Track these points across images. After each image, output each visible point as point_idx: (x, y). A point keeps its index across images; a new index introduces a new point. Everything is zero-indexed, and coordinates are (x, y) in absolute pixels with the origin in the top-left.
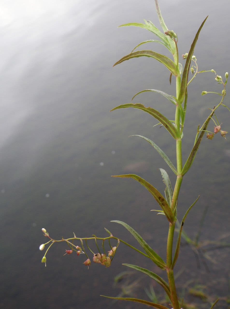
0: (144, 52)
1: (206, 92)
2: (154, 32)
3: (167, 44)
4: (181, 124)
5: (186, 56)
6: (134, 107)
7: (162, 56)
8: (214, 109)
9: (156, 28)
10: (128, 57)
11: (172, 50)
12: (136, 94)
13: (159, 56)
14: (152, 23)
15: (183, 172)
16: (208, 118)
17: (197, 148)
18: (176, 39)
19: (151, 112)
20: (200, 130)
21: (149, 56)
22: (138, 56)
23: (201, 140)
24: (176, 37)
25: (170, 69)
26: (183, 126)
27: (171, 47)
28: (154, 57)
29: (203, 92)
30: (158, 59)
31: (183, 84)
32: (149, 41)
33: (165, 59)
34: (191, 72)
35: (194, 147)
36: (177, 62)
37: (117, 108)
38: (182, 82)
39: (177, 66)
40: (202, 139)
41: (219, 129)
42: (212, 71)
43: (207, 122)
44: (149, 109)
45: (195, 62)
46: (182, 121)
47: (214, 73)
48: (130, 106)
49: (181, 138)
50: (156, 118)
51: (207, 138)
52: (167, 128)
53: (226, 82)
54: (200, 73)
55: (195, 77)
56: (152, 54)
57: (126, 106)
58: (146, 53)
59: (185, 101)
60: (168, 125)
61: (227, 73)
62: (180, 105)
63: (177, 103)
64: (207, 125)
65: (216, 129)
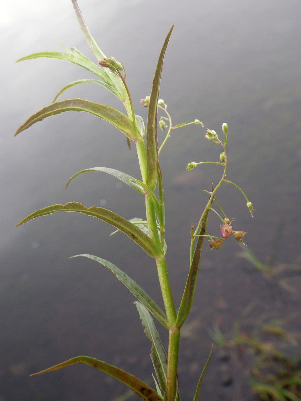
0: (67, 102)
1: (194, 164)
2: (82, 65)
3: (109, 84)
4: (159, 227)
5: (147, 102)
6: (65, 211)
7: (102, 107)
8: (212, 191)
9: (86, 58)
10: (41, 116)
11: (120, 94)
12: (71, 178)
13: (97, 108)
14: (77, 50)
15: (179, 321)
16: (205, 210)
17: (197, 268)
18: (122, 72)
19: (99, 215)
20: (194, 235)
21: (78, 110)
22: (58, 112)
23: (200, 252)
24: (121, 69)
25: (122, 128)
26: (164, 230)
27: (118, 88)
29: (189, 164)
30: (96, 113)
31: (149, 153)
32: (77, 81)
33: (109, 112)
34: (162, 129)
35: (191, 268)
36: (131, 114)
37: (29, 218)
38: (148, 150)
39: (134, 122)
40: (201, 249)
41: (231, 231)
42: (196, 122)
43: (206, 216)
44: (94, 210)
45: (165, 110)
46: (160, 222)
47: (200, 125)
48: (56, 209)
49: (162, 254)
50: (110, 224)
51: (212, 248)
52: (135, 239)
53: (226, 140)
54: (176, 129)
55: (169, 136)
56: (82, 105)
57: (48, 212)
58: (72, 104)
59: (160, 185)
60: (136, 235)
61: (225, 124)
62: (152, 194)
63: (145, 190)
64: (206, 221)
65: (224, 230)
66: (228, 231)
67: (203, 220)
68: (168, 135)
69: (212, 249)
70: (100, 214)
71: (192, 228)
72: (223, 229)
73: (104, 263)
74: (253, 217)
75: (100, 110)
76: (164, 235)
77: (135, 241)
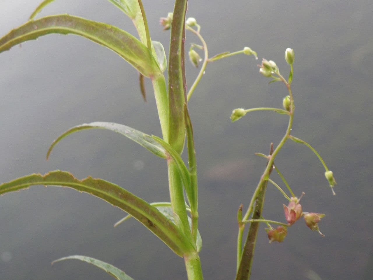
0: (48, 20)
1: (242, 111)
4: (190, 210)
6: (46, 184)
7: (101, 26)
8: (271, 154)
10: (8, 43)
11: (128, 7)
13: (93, 28)
17: (248, 271)
20: (244, 220)
21: (65, 32)
22: (34, 37)
23: (252, 246)
25: (132, 59)
26: (197, 214)
28: (81, 32)
29: (234, 111)
31: (173, 95)
33: (111, 34)
34: (193, 63)
35: (239, 270)
36: (145, 37)
38: (171, 91)
39: (149, 49)
40: (254, 243)
41: (299, 212)
42: (246, 51)
43: (261, 193)
44: (89, 182)
45: (198, 32)
46: (190, 201)
47: (252, 56)
48: (31, 182)
49: (195, 250)
50: (114, 204)
51: (270, 239)
52: (152, 227)
53: (291, 75)
54: (214, 61)
55: (204, 73)
56: (70, 24)
57: (19, 186)
58: (55, 23)
59: (190, 143)
60: (154, 221)
61: (289, 50)
62: (178, 158)
63: (168, 152)
64: (261, 200)
65: (289, 211)
66: (296, 211)
67: (257, 198)
68: (202, 71)
69: (270, 242)
70: (98, 188)
71: (239, 209)
72: (287, 209)
73: (105, 267)
74: (334, 194)
75: (97, 30)
76: (197, 223)
77: (152, 230)
